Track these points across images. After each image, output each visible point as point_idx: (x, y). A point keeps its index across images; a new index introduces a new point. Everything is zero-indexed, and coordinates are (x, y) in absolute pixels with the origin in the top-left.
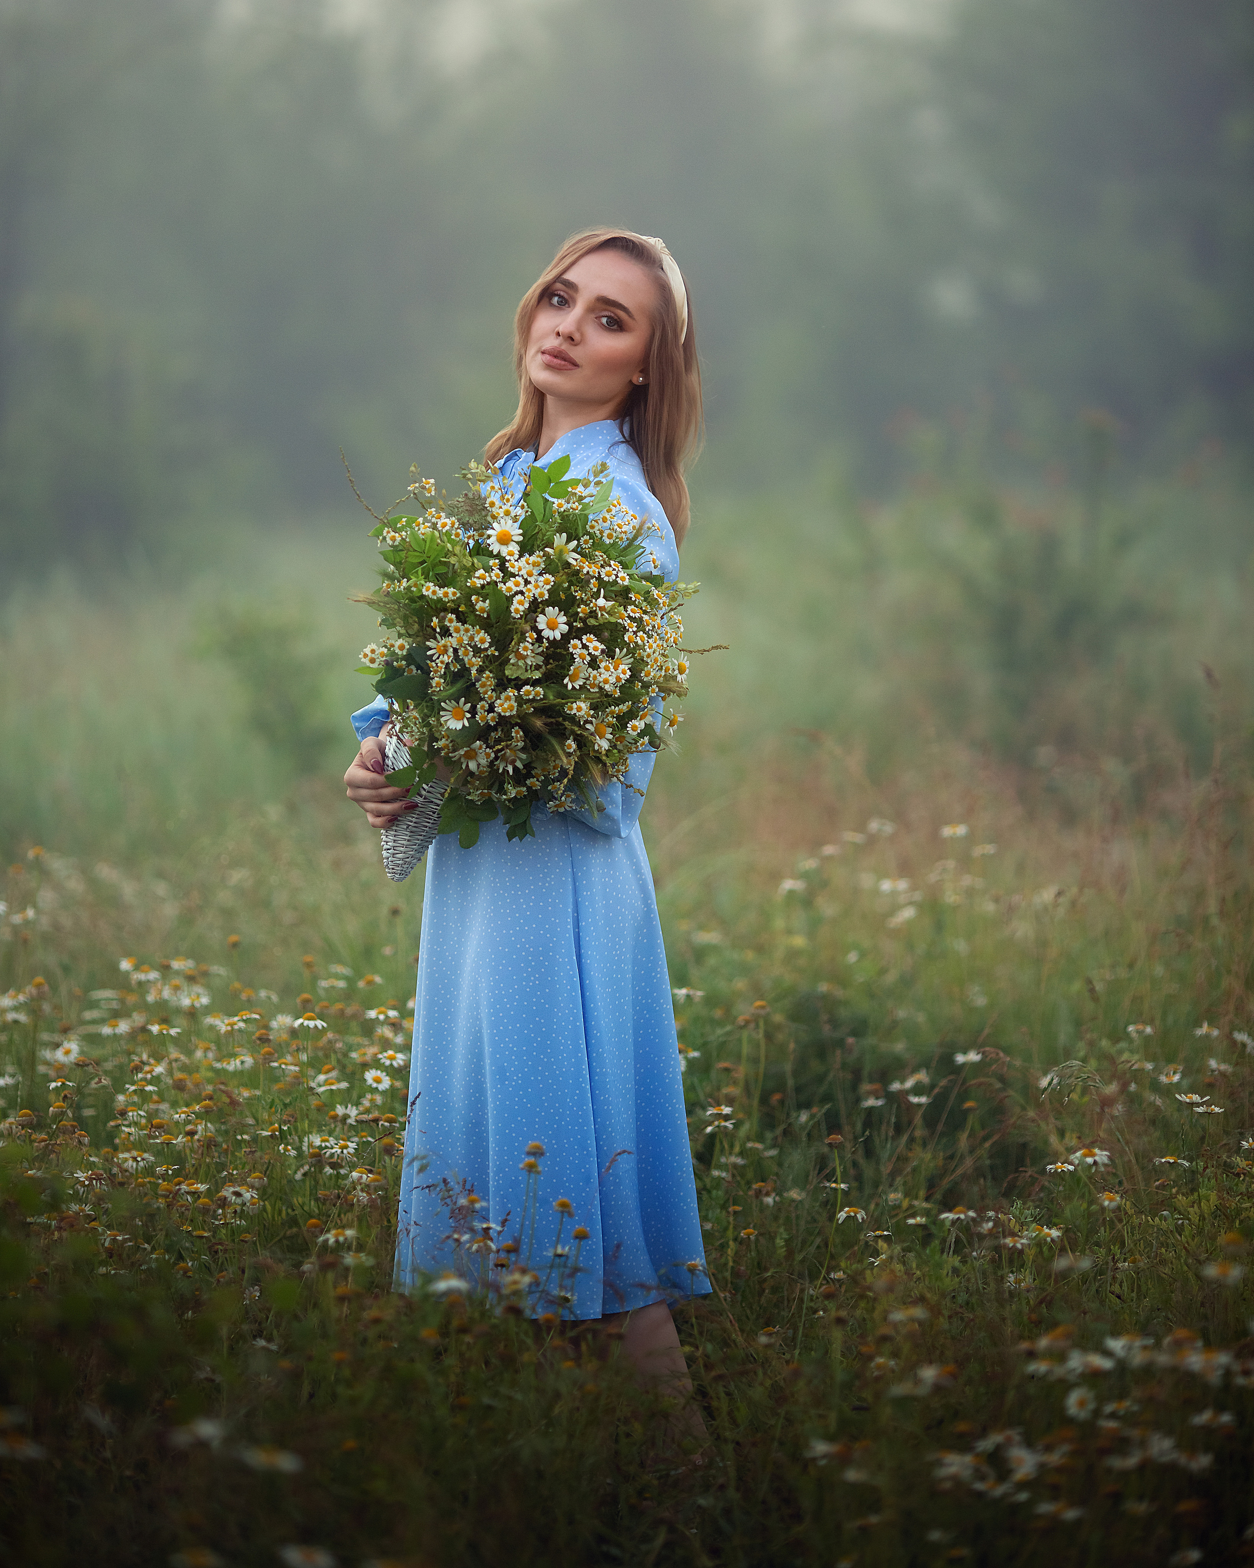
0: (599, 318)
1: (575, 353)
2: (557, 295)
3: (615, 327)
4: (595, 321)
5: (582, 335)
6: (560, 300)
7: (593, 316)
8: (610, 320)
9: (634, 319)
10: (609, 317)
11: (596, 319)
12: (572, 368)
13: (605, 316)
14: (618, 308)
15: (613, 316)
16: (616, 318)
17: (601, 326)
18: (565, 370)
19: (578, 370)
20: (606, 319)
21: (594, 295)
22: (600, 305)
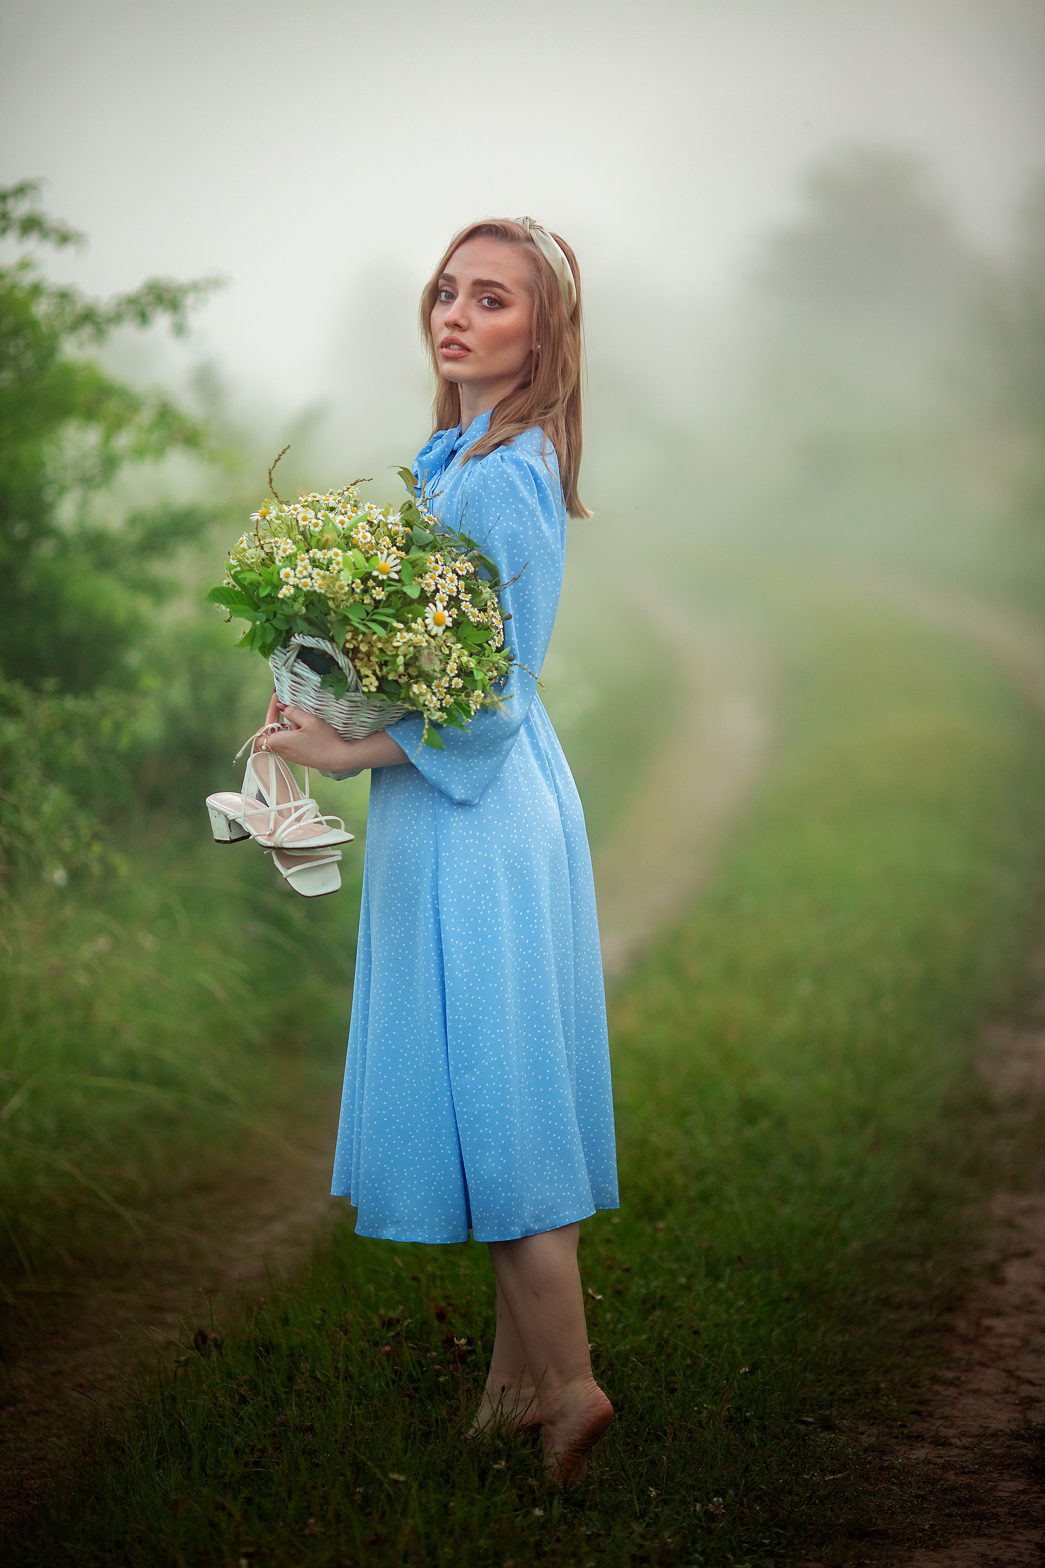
0: (480, 301)
1: (465, 338)
2: (444, 291)
3: (497, 305)
4: (477, 305)
5: (469, 320)
6: (448, 294)
7: (475, 301)
8: (490, 300)
9: (512, 293)
10: (489, 298)
11: (478, 302)
12: (466, 354)
13: (485, 298)
14: (494, 287)
15: (493, 296)
16: (496, 297)
17: (484, 307)
18: (462, 357)
19: (471, 355)
20: (486, 300)
21: (470, 281)
22: (478, 289)
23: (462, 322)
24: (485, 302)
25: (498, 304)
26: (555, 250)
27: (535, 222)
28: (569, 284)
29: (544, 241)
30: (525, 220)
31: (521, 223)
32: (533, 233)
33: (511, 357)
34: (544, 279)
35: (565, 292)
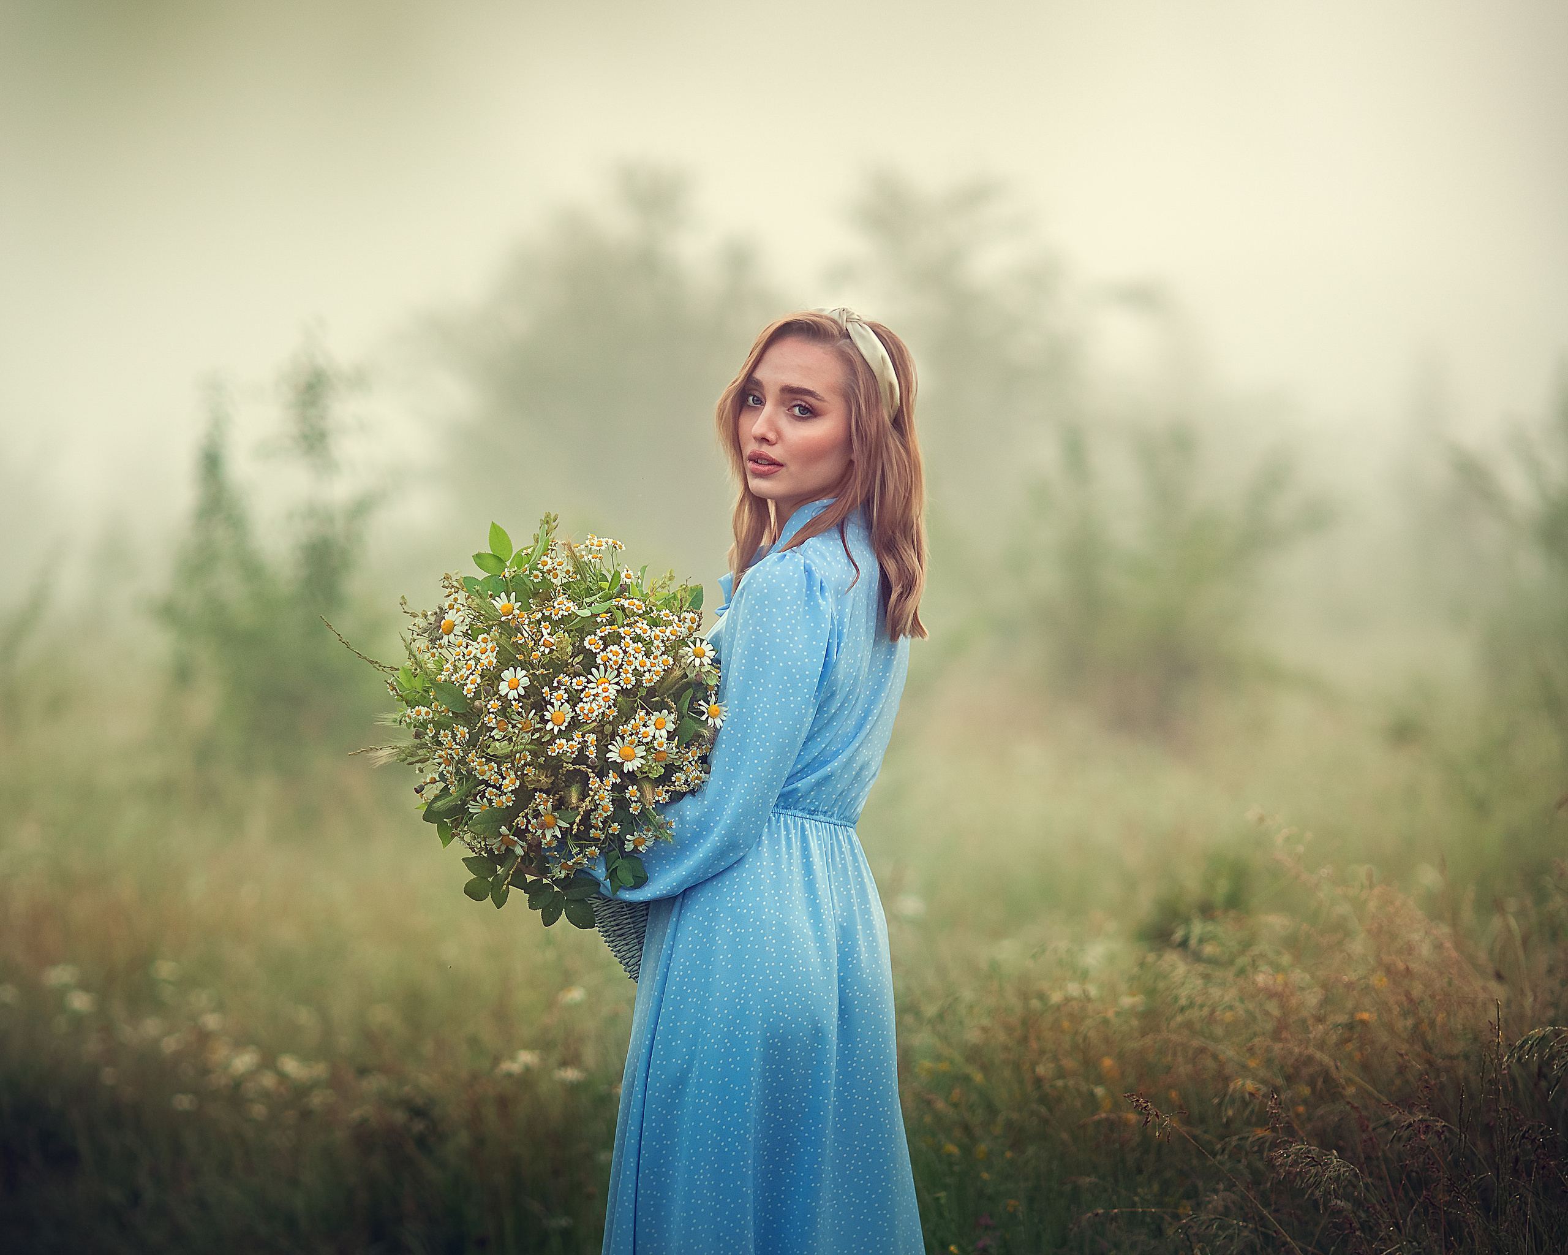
0: (790, 409)
1: (774, 452)
2: (751, 395)
4: (787, 413)
5: (778, 432)
6: (755, 400)
7: (785, 409)
8: (801, 408)
9: (824, 401)
10: (799, 405)
11: (788, 410)
12: (777, 469)
13: (797, 406)
14: (807, 395)
15: (804, 404)
16: (807, 406)
17: (794, 416)
18: (772, 473)
19: (784, 469)
20: (798, 408)
21: (778, 388)
22: (787, 396)
23: (771, 436)
24: (796, 410)
25: (809, 413)
26: (875, 347)
27: (853, 314)
28: (891, 385)
29: (862, 337)
30: (842, 312)
31: (836, 317)
32: (850, 327)
33: (825, 471)
34: (861, 383)
35: (886, 395)
